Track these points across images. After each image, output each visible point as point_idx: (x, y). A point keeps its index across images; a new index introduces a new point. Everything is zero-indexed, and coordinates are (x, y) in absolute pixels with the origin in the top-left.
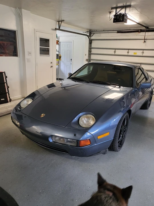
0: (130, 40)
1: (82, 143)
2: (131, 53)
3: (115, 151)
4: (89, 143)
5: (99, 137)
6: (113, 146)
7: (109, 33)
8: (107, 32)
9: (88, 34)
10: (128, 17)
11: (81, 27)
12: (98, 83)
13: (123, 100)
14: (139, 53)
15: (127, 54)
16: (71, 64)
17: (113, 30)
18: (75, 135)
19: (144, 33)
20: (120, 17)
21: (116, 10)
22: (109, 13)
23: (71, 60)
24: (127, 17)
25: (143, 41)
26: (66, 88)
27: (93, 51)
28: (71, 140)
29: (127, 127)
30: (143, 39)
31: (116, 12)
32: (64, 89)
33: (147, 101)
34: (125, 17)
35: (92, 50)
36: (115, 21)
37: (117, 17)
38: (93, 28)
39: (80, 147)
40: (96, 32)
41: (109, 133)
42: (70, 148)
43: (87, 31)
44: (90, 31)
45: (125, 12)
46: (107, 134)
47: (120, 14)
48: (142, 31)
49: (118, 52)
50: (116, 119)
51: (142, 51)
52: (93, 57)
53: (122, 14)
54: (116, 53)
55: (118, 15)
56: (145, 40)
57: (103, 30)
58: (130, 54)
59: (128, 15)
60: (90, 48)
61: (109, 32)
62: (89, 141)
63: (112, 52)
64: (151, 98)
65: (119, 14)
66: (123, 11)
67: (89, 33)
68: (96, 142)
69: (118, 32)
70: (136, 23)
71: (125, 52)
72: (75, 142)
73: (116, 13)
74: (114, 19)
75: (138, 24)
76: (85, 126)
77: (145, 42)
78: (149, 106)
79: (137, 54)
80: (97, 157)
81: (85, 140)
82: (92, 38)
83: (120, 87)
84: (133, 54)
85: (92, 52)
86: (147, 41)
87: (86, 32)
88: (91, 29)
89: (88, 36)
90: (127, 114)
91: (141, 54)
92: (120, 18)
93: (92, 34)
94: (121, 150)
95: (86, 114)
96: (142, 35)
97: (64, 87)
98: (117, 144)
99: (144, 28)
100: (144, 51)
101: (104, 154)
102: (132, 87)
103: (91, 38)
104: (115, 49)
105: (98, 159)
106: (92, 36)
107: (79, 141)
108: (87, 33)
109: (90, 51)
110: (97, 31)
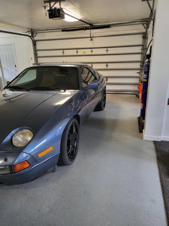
0: (77, 38)
1: (18, 167)
2: (81, 52)
3: (66, 165)
4: (27, 165)
5: (40, 155)
6: (62, 160)
7: (54, 33)
8: (51, 31)
9: (30, 35)
10: (65, 12)
11: (18, 26)
12: (39, 89)
13: (71, 104)
14: (88, 52)
15: (76, 54)
16: (16, 71)
17: (56, 28)
18: (6, 160)
19: (89, 30)
20: (55, 12)
21: (50, 4)
22: (44, 8)
23: (16, 66)
24: (63, 12)
25: (90, 39)
26: (12, 100)
27: (40, 54)
28: (3, 167)
29: (79, 134)
30: (89, 37)
31: (50, 6)
32: (9, 101)
33: (101, 102)
34: (61, 12)
35: (38, 52)
36: (51, 16)
37: (52, 12)
38: (35, 27)
39: (15, 173)
40: (38, 32)
41: (52, 147)
42: (3, 177)
43: (28, 30)
44: (31, 30)
45: (60, 6)
46: (51, 149)
47: (55, 8)
48: (86, 28)
49: (67, 53)
50: (62, 126)
51: (91, 49)
52: (40, 61)
53: (57, 8)
54: (65, 54)
55: (53, 10)
56: (91, 38)
57: (46, 29)
58: (79, 54)
59: (64, 10)
60: (35, 51)
61: (53, 31)
62: (26, 163)
63: (60, 53)
64: (105, 98)
65: (53, 8)
66: (57, 6)
67: (31, 33)
68: (37, 162)
69: (63, 31)
70: (78, 20)
71: (74, 52)
72: (7, 168)
73: (51, 8)
74: (50, 15)
75: (80, 20)
76: (21, 145)
77: (92, 40)
78: (104, 107)
79: (87, 53)
80: (46, 177)
81: (22, 163)
82: (36, 38)
83: (65, 91)
84: (82, 54)
85: (38, 55)
86: (94, 39)
87: (26, 33)
88: (32, 28)
89: (30, 36)
90: (75, 120)
91: (90, 53)
92: (56, 14)
93: (35, 34)
94: (74, 162)
95: (21, 130)
96: (87, 33)
97: (9, 100)
98: (66, 157)
99: (88, 25)
100: (93, 49)
101: (53, 172)
102: (78, 89)
103: (34, 39)
104: (63, 49)
105: (47, 180)
106: (34, 36)
107: (12, 166)
108: (28, 33)
109: (36, 54)
110: (39, 30)
